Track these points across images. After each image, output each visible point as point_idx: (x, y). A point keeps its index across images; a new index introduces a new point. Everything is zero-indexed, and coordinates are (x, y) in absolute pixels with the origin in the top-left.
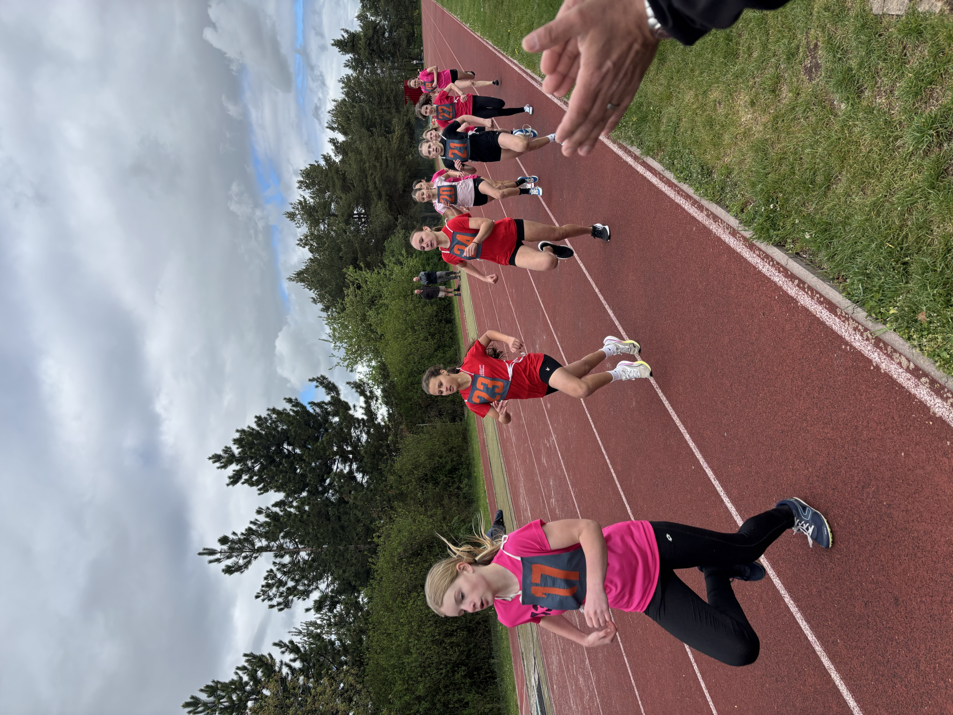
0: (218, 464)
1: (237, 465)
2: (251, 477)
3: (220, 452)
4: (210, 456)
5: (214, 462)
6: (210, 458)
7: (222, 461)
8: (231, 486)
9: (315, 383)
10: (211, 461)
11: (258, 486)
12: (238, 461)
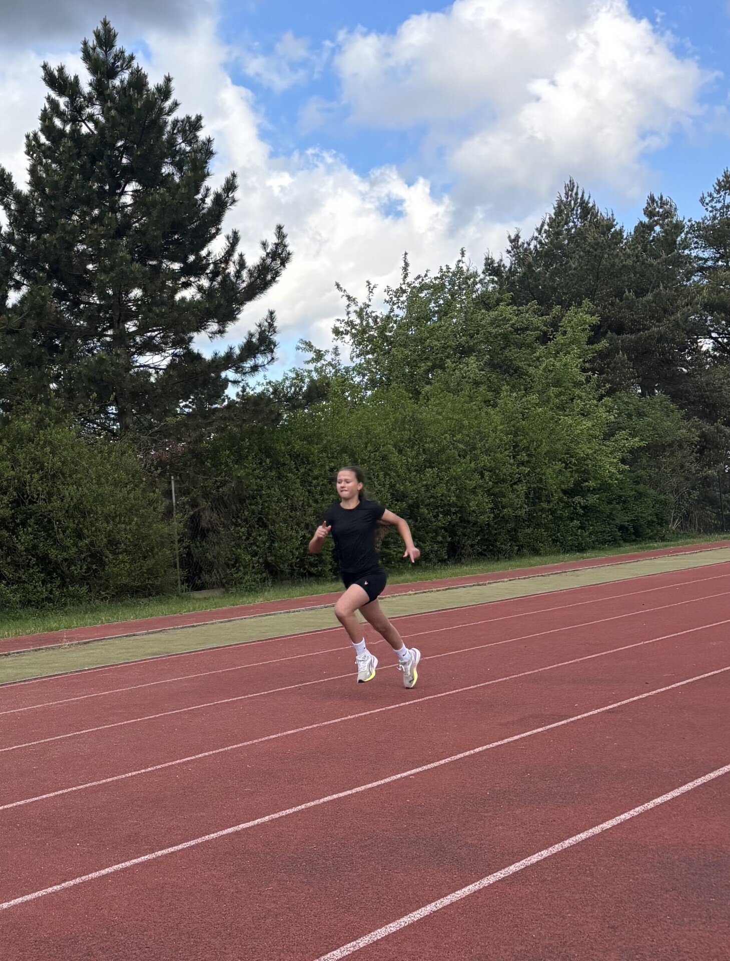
0: (92, 41)
1: (91, 84)
2: (61, 115)
3: (119, 45)
4: (112, 25)
5: (97, 35)
6: (105, 24)
7: (98, 49)
8: (42, 73)
9: (272, 240)
10: (100, 27)
11: (42, 130)
12: (99, 87)
